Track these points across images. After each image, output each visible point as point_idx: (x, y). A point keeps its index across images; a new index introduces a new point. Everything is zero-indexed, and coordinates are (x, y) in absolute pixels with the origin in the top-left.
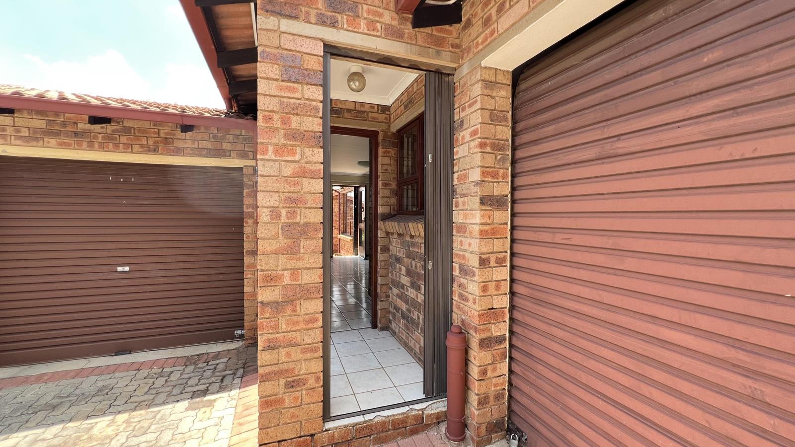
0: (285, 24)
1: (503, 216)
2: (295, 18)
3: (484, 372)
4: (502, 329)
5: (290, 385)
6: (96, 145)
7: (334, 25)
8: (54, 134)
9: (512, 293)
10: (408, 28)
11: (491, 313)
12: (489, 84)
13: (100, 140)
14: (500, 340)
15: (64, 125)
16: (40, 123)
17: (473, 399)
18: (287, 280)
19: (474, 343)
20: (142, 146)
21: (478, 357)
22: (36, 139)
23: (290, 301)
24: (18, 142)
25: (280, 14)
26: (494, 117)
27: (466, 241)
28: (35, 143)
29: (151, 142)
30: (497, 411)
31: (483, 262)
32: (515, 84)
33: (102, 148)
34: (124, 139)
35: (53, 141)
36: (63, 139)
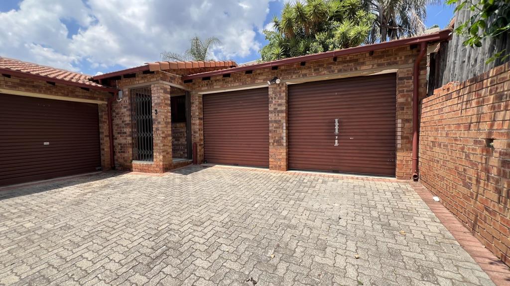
0: (164, 82)
1: (202, 121)
2: (165, 81)
3: (200, 151)
4: (202, 143)
5: (167, 153)
6: (43, 92)
7: (171, 82)
8: (23, 86)
9: (204, 136)
10: (183, 83)
11: (201, 140)
12: (199, 97)
13: (44, 89)
14: (202, 145)
15: (28, 82)
16: (17, 81)
17: (198, 156)
18: (166, 133)
19: (198, 145)
20: (62, 93)
21: (199, 148)
22: (15, 87)
23: (167, 137)
24: (6, 88)
25: (163, 80)
26: (200, 103)
27: (195, 127)
28: (15, 89)
29: (66, 92)
30: (202, 158)
31: (199, 130)
32: (203, 97)
33: (45, 93)
34: (54, 90)
35: (23, 89)
36: (27, 88)
